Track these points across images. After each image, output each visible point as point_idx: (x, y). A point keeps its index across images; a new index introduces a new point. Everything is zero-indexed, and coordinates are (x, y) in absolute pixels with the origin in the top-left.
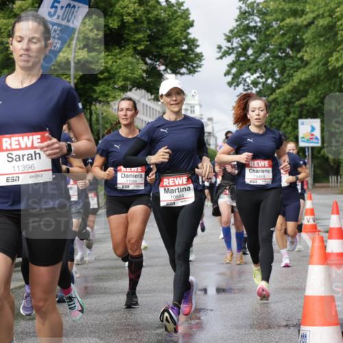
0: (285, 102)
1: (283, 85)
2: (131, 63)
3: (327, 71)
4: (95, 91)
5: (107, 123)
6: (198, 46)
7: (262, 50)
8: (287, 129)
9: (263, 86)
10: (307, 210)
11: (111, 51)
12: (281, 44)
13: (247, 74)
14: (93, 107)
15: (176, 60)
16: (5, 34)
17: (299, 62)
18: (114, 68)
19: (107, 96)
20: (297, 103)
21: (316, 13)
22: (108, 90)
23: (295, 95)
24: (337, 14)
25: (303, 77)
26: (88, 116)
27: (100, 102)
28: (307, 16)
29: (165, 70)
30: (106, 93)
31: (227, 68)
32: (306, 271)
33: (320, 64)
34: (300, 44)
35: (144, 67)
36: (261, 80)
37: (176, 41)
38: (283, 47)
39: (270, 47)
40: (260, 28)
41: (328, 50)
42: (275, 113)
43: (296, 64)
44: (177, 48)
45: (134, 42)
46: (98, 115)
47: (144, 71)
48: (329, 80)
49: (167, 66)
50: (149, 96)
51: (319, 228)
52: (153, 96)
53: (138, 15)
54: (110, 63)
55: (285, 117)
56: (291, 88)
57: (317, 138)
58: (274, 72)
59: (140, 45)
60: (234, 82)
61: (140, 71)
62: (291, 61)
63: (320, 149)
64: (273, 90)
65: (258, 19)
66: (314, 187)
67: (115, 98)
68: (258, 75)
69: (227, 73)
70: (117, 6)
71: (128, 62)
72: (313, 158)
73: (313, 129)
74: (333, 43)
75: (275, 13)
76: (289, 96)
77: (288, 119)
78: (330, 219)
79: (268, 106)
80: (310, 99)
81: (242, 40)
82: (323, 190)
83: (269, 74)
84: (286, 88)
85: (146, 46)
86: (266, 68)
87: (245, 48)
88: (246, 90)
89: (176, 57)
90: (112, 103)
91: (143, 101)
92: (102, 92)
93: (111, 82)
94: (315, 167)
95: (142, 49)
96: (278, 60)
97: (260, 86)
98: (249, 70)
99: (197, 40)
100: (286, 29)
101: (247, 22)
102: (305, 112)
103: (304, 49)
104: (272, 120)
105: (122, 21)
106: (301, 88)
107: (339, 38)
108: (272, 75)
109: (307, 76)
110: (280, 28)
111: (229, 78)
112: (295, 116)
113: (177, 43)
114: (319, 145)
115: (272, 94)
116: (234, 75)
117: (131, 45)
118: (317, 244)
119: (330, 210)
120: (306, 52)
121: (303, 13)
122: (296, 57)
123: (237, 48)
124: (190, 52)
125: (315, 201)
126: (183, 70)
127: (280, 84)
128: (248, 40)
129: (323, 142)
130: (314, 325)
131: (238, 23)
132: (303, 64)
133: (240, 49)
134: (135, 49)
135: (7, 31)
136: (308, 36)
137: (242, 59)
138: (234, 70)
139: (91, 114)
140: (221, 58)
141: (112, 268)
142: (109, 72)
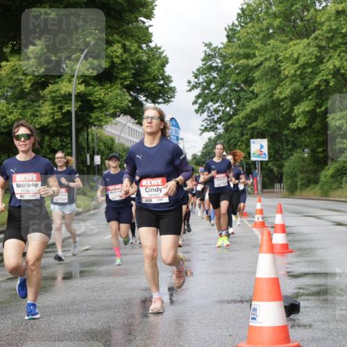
0: (240, 126)
1: (239, 112)
2: (120, 95)
3: (273, 102)
4: (91, 117)
5: (100, 142)
6: (172, 81)
7: (222, 85)
8: (241, 147)
9: (223, 113)
10: (257, 210)
11: (104, 86)
12: (237, 81)
13: (210, 104)
14: (89, 130)
15: (153, 92)
16: (20, 73)
17: (251, 95)
18: (106, 99)
19: (101, 121)
20: (249, 126)
21: (264, 57)
22: (101, 116)
23: (247, 120)
24: (281, 58)
25: (254, 106)
26: (86, 137)
27: (95, 126)
28: (257, 59)
29: (146, 100)
30: (100, 118)
31: (194, 99)
32: (257, 258)
33: (267, 96)
34: (251, 81)
35: (130, 98)
36: (221, 108)
37: (154, 77)
38: (239, 82)
39: (229, 83)
40: (221, 68)
41: (274, 86)
42: (233, 134)
43: (248, 96)
44: (154, 83)
45: (121, 79)
46: (93, 135)
47: (130, 101)
48: (274, 109)
49: (147, 97)
50: (133, 120)
51: (266, 225)
52: (136, 121)
53: (124, 57)
54: (103, 95)
55: (240, 137)
56: (245, 115)
57: (265, 154)
58: (231, 102)
59: (126, 81)
60: (200, 110)
61: (127, 101)
62: (245, 94)
63: (267, 162)
64: (231, 117)
65: (219, 61)
66: (262, 192)
67: (107, 122)
68: (219, 104)
69: (195, 103)
70: (108, 50)
71: (117, 94)
72: (261, 169)
73: (262, 147)
74: (277, 80)
75: (231, 58)
76: (243, 121)
77: (242, 139)
78: (274, 217)
79: (227, 129)
80: (260, 123)
81: (207, 77)
82: (269, 194)
83: (228, 104)
84: (242, 114)
85: (131, 81)
86: (225, 98)
87: (209, 83)
88: (209, 116)
89: (154, 90)
90: (104, 127)
91: (128, 124)
92: (97, 118)
93: (104, 109)
94: (263, 176)
95: (127, 84)
96: (234, 93)
97: (220, 113)
98: (212, 101)
99: (171, 77)
100: (241, 68)
101: (211, 62)
102: (255, 134)
103: (254, 85)
104: (230, 140)
105: (112, 62)
106: (253, 115)
107: (283, 77)
108: (230, 105)
109: (258, 106)
110: (236, 68)
111: (196, 106)
112: (248, 137)
113: (155, 79)
114: (267, 159)
115: (229, 120)
116: (200, 104)
117: (119, 81)
118: (266, 237)
119: (276, 210)
120: (256, 86)
121: (254, 55)
122: (248, 90)
123: (202, 83)
124: (166, 86)
125: (264, 203)
126: (160, 100)
127: (236, 112)
128: (211, 77)
129: (270, 157)
130: (262, 300)
131: (204, 63)
132: (254, 97)
133: (205, 84)
134: (122, 83)
135: (21, 71)
136: (257, 74)
137: (206, 92)
138: (200, 101)
139: (88, 135)
140: (190, 90)
141: (104, 256)
142: (102, 102)
